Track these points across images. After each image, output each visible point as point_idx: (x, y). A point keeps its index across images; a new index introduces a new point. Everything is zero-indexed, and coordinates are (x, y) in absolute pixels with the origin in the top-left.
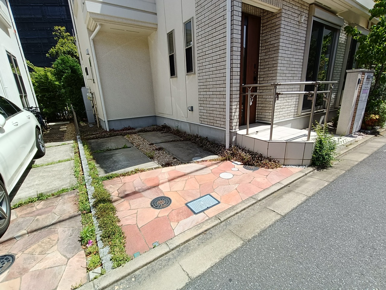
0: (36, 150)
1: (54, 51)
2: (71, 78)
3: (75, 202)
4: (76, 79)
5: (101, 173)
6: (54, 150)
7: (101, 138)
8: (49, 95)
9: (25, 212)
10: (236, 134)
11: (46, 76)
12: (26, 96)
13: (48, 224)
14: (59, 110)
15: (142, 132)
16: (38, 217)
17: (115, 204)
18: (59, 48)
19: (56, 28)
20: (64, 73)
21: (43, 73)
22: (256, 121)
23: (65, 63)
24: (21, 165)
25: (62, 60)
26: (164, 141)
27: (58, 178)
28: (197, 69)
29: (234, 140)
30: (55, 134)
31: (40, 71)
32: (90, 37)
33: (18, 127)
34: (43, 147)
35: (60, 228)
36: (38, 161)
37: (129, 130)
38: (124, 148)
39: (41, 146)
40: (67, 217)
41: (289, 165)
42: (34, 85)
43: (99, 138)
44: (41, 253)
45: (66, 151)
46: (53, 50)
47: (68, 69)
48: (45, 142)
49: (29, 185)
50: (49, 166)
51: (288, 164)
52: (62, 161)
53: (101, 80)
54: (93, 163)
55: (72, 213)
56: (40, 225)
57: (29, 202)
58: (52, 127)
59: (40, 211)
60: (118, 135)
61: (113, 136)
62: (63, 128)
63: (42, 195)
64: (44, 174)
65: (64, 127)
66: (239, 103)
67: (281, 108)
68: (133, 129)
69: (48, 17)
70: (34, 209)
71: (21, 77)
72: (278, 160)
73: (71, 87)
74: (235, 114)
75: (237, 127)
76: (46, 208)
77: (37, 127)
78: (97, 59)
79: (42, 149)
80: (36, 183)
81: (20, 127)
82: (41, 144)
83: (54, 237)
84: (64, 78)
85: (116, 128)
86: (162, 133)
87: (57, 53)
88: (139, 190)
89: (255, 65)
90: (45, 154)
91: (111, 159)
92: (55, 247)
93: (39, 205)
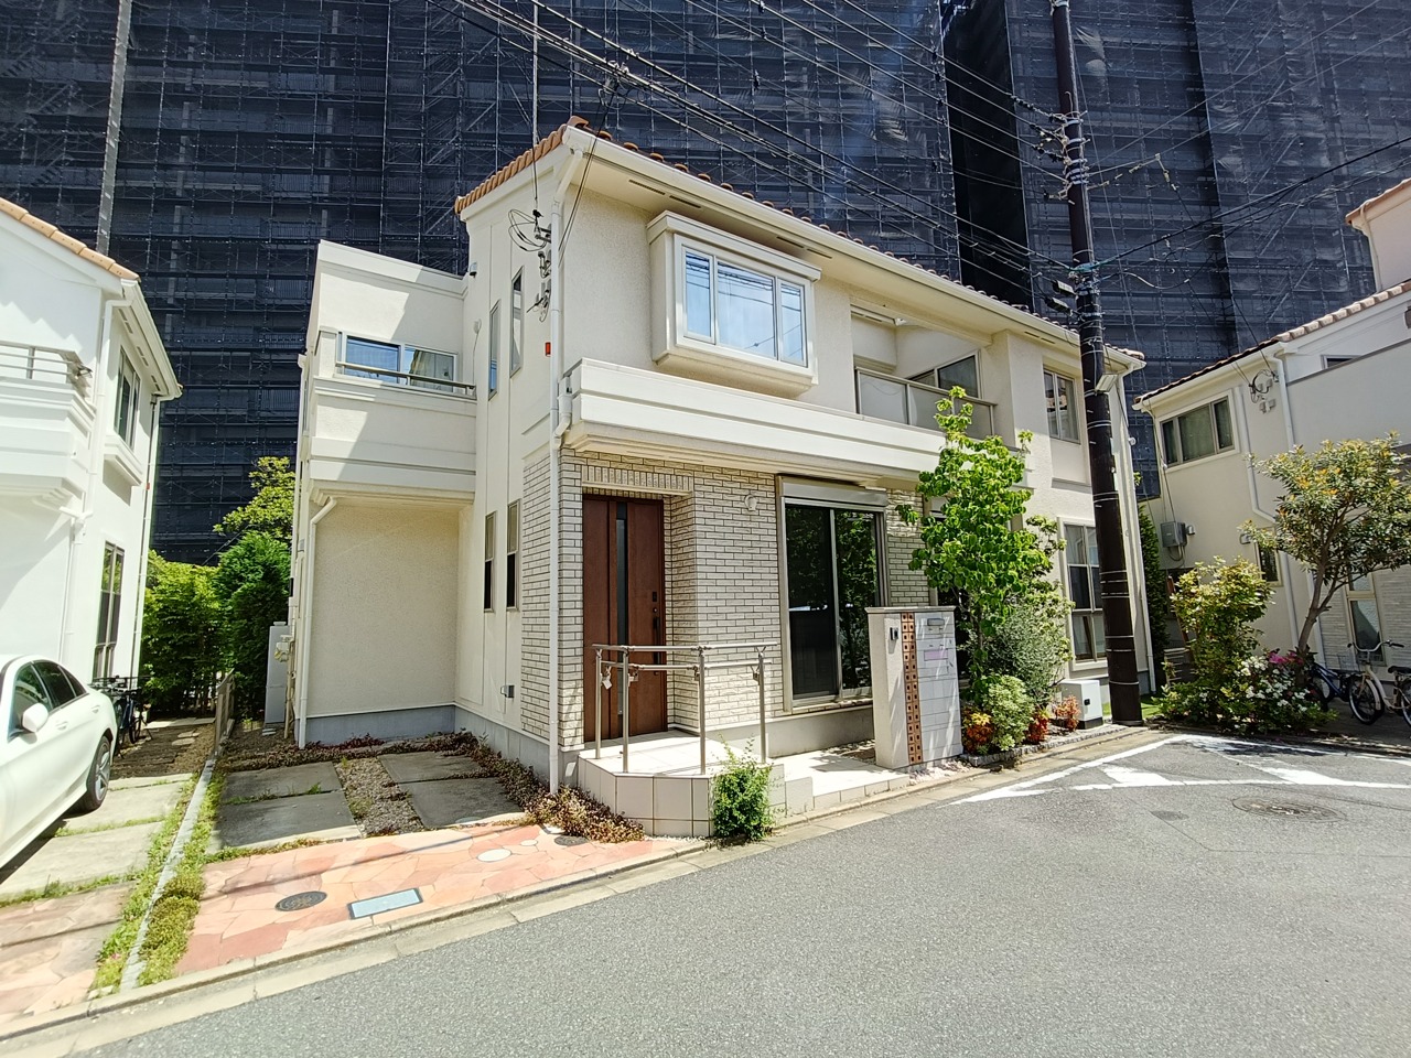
0: (82, 790)
1: (240, 519)
2: (255, 596)
3: (121, 900)
4: (268, 599)
5: (213, 848)
6: (128, 798)
7: (270, 768)
8: (180, 640)
9: (8, 916)
10: (575, 756)
11: (190, 589)
12: (111, 647)
13: (48, 933)
14: (197, 683)
15: (395, 752)
16: (32, 923)
17: (203, 904)
18: (255, 512)
19: (264, 461)
20: (241, 579)
21: (184, 579)
22: (669, 726)
23: (254, 554)
24: (30, 826)
25: (249, 548)
26: (429, 775)
27: (106, 858)
28: (521, 601)
29: (569, 772)
30: (155, 754)
31: (181, 572)
32: (310, 518)
33: (65, 731)
34: (102, 786)
35: (67, 941)
36: (73, 823)
37: (364, 745)
38: (311, 792)
39: (98, 783)
40: (92, 924)
41: (662, 836)
42: (148, 608)
43: (264, 766)
44: (17, 972)
45: (159, 800)
46: (236, 516)
47: (257, 570)
48: (113, 776)
49: (33, 870)
50: (98, 833)
51: (662, 832)
52: (136, 823)
53: (314, 612)
54: (208, 826)
55: (105, 917)
56: (32, 935)
57: (24, 900)
58: (154, 736)
59: (40, 915)
60: (322, 761)
61: (305, 763)
62: (187, 738)
63: (55, 886)
64: (78, 850)
65: (190, 734)
66: (581, 683)
67: (722, 693)
68: (378, 742)
69: (263, 414)
70: (30, 911)
71: (117, 598)
72: (639, 821)
73: (249, 620)
74: (570, 709)
75: (580, 740)
76: (57, 909)
77: (108, 734)
78: (315, 564)
79: (98, 791)
80: (53, 866)
81: (69, 732)
82: (100, 778)
83: (50, 952)
84: (240, 596)
85: (326, 741)
86: (446, 756)
87: (245, 523)
88: (274, 880)
89: (654, 594)
90: (99, 806)
91: (259, 819)
92: (48, 964)
93: (41, 906)
